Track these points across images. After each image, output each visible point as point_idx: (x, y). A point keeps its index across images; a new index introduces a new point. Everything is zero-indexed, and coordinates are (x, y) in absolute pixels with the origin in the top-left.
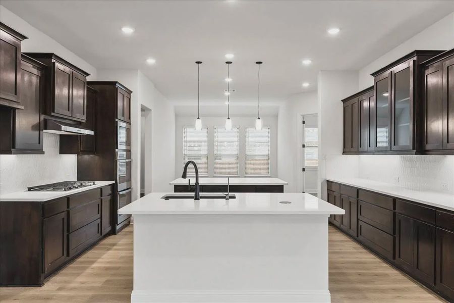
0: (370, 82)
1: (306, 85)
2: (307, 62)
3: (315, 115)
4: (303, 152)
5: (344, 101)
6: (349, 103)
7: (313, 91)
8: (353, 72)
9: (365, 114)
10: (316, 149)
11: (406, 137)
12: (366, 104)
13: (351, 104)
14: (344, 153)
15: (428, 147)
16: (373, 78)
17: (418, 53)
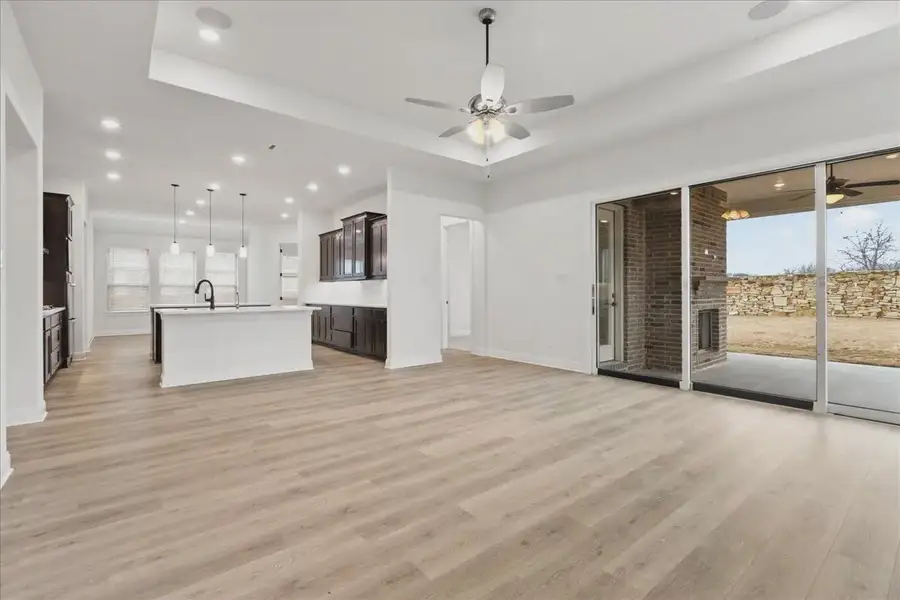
0: (340, 225)
1: (285, 216)
2: (289, 200)
3: (295, 246)
4: (280, 282)
5: (321, 236)
6: (325, 238)
7: (292, 222)
8: (329, 212)
9: (337, 244)
10: (296, 280)
11: (360, 267)
12: (338, 238)
13: (326, 239)
14: (321, 280)
15: (374, 274)
16: (342, 223)
17: (367, 213)
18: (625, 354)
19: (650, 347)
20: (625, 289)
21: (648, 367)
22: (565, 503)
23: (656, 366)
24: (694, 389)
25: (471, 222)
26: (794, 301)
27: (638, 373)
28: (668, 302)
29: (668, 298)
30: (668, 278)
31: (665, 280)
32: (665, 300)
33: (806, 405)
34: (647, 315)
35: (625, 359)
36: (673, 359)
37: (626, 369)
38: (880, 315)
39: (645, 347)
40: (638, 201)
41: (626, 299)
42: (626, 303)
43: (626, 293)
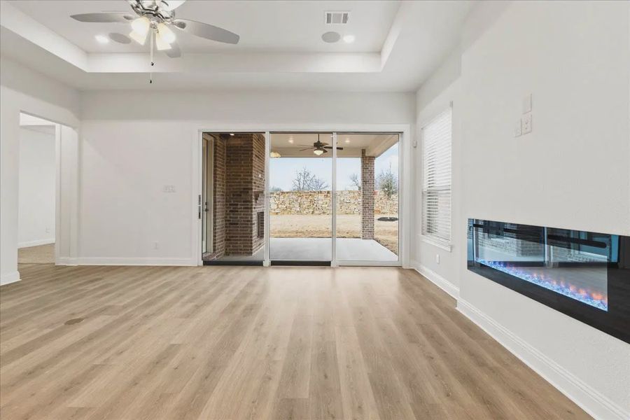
18: (214, 246)
19: (228, 240)
20: (215, 199)
21: (227, 254)
22: (274, 386)
23: (233, 253)
24: (272, 265)
25: (58, 126)
26: (280, 206)
27: (222, 260)
28: (241, 208)
29: (241, 205)
30: (241, 192)
31: (239, 193)
32: (239, 206)
33: (328, 264)
34: (226, 217)
35: (214, 250)
36: (244, 246)
37: (215, 258)
38: (313, 212)
39: (225, 240)
40: (225, 136)
41: (215, 205)
42: (215, 209)
43: (215, 202)
